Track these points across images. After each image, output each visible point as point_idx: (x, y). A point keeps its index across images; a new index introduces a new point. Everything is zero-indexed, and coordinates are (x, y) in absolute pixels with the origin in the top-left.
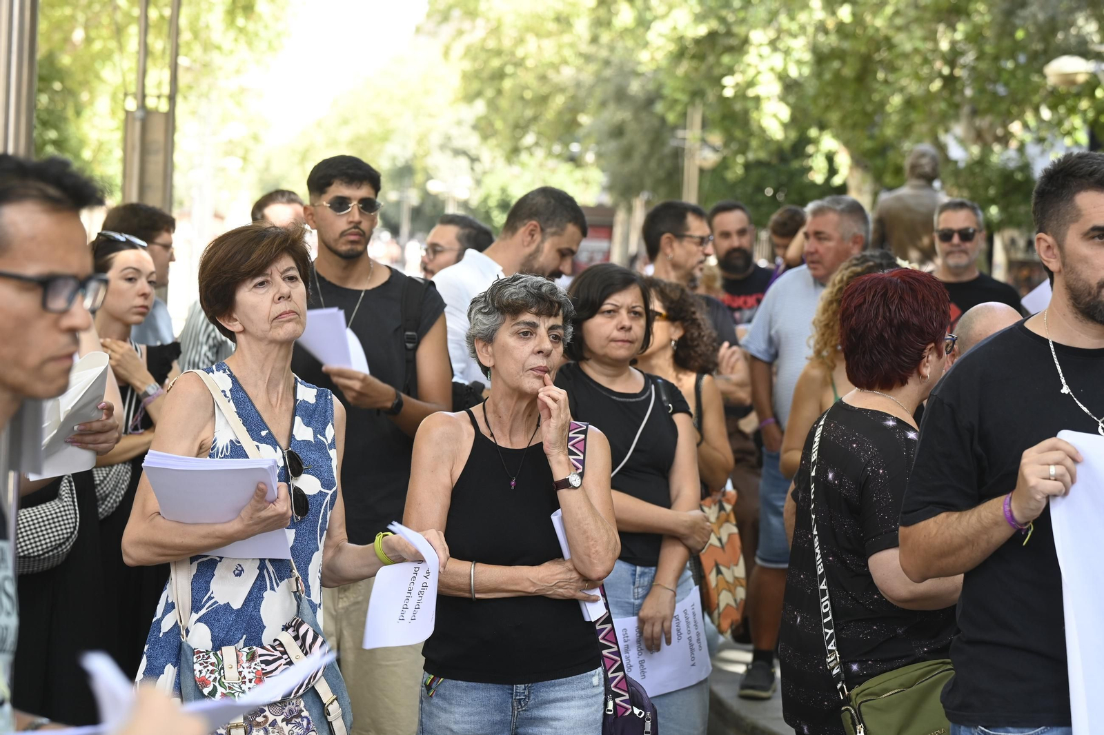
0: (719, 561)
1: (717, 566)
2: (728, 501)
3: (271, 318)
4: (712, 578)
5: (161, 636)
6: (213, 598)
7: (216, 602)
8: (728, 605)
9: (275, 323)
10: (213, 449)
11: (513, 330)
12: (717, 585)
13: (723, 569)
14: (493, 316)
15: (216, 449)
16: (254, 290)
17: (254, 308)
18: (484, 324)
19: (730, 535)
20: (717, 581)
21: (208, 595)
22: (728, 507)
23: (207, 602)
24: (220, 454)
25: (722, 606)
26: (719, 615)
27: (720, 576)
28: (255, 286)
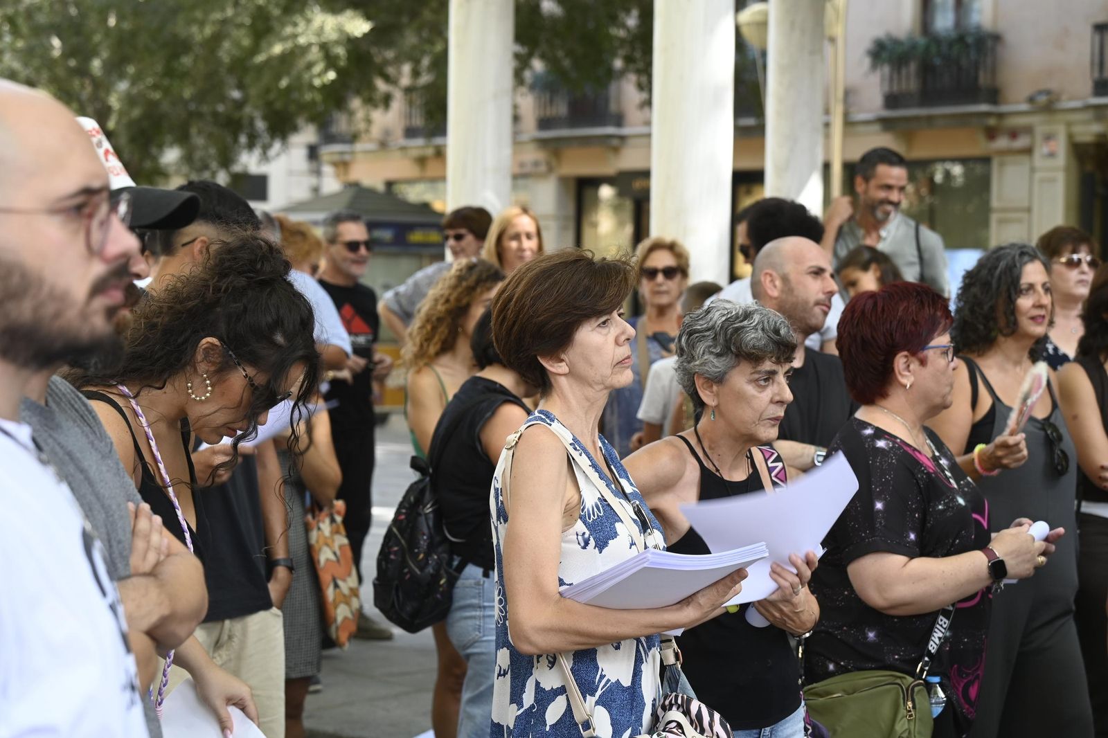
0: (336, 575)
1: (334, 580)
2: (339, 513)
3: (614, 363)
4: (330, 593)
5: (547, 729)
6: (605, 676)
7: (608, 680)
8: (346, 619)
9: (616, 369)
10: (583, 510)
11: (751, 378)
12: (334, 600)
13: (340, 583)
14: (724, 358)
15: (586, 510)
16: (599, 330)
17: (599, 350)
18: (717, 367)
19: (341, 547)
20: (335, 595)
21: (599, 673)
22: (339, 519)
23: (600, 681)
24: (592, 516)
25: (340, 619)
26: (337, 628)
27: (338, 590)
28: (599, 326)
